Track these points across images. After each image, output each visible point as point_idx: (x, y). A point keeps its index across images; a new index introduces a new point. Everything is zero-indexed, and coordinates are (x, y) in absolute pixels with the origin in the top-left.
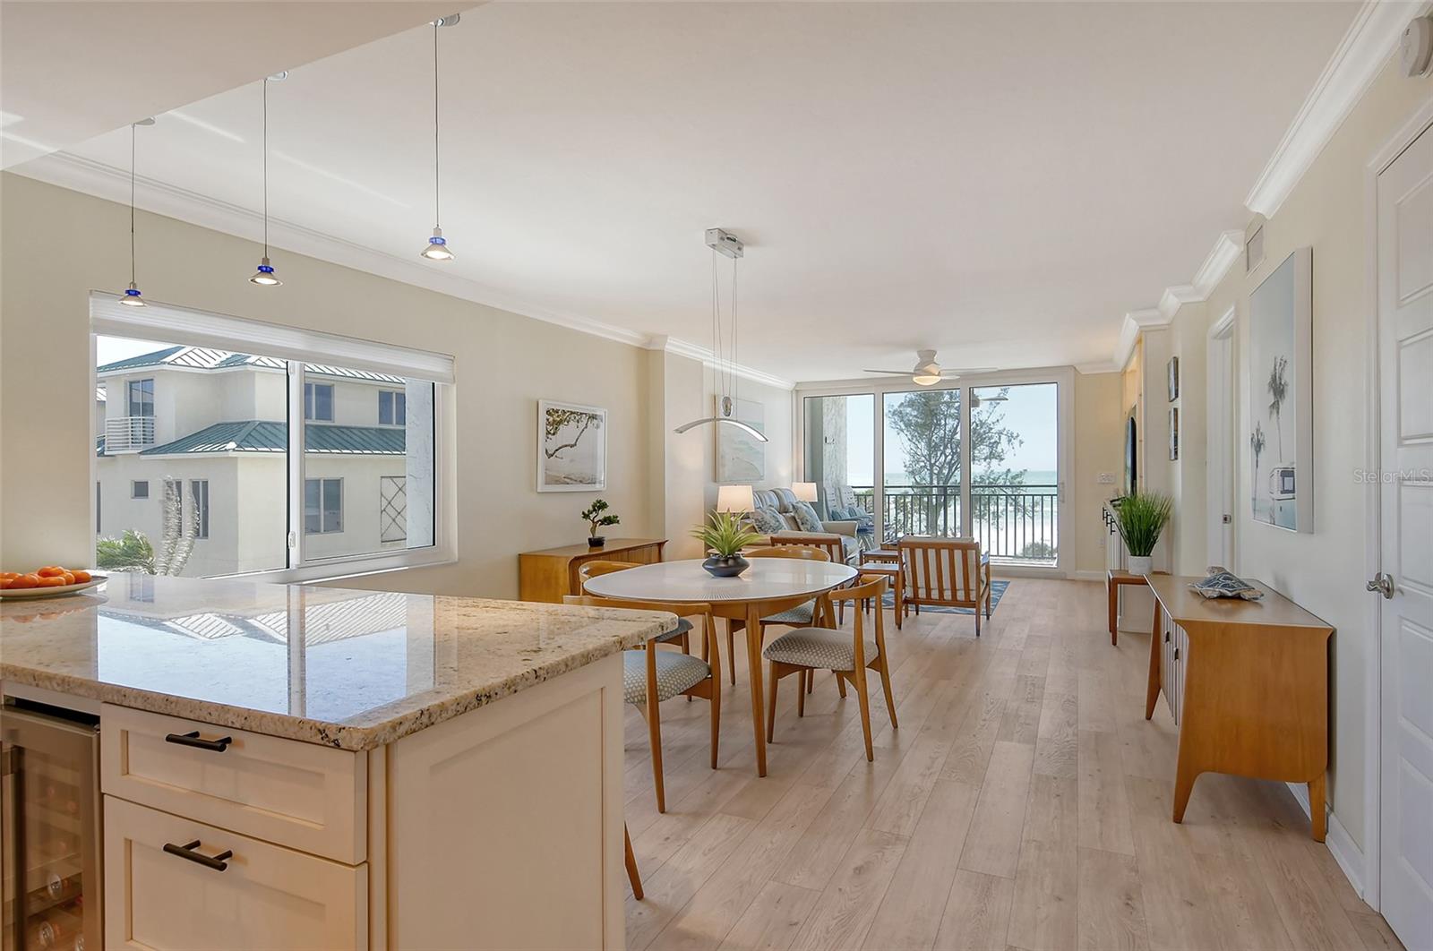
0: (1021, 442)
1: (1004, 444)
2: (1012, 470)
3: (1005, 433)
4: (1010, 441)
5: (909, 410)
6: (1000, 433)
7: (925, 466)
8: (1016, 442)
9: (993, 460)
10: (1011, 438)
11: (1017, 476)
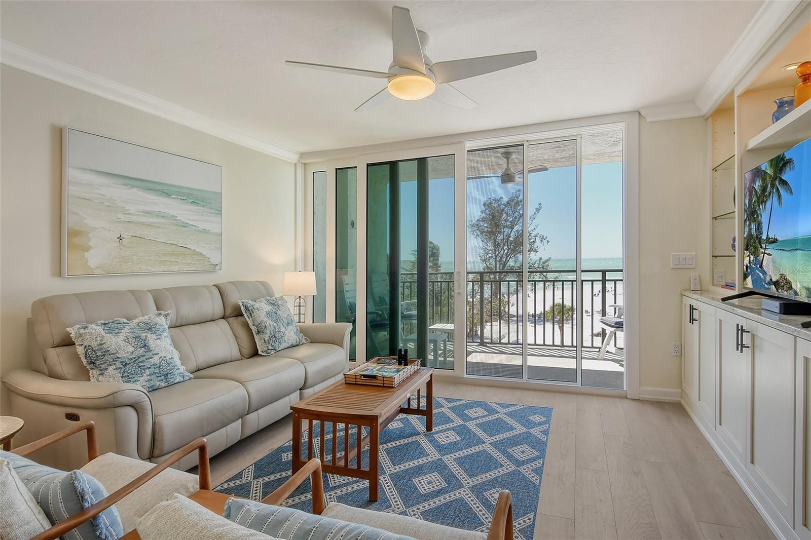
0: (548, 242)
1: (538, 243)
2: (543, 258)
3: (539, 236)
4: (542, 241)
5: (482, 223)
6: (536, 236)
7: (492, 257)
8: (545, 241)
9: (532, 252)
10: (543, 239)
11: (546, 261)
